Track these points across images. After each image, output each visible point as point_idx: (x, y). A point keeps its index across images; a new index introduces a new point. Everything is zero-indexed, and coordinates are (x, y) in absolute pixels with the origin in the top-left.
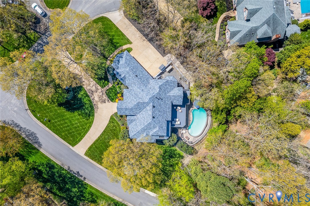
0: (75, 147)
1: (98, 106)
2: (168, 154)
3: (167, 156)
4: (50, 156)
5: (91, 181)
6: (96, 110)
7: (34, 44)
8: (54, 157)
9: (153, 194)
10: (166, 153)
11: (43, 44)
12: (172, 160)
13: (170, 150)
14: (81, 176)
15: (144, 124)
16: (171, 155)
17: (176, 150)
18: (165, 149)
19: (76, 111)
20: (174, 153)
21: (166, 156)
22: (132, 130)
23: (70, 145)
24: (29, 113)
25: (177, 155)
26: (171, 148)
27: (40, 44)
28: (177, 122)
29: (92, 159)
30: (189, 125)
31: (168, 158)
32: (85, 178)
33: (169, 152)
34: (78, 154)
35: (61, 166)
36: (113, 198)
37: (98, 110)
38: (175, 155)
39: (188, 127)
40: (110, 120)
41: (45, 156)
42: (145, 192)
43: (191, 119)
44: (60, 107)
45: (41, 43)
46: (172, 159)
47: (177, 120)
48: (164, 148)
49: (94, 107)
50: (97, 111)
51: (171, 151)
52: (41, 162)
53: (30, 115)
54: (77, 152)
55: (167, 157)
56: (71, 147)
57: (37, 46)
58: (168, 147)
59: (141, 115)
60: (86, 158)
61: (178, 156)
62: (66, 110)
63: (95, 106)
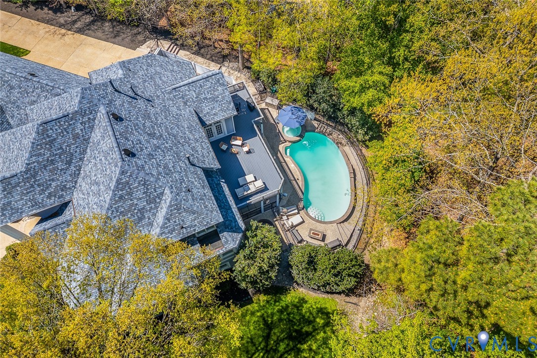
2: (282, 332)
3: (282, 340)
10: (271, 329)
12: (311, 350)
13: (281, 312)
16: (296, 331)
17: (303, 301)
18: (262, 316)
20: (304, 316)
21: (277, 342)
25: (318, 320)
26: (283, 304)
28: (251, 186)
30: (300, 193)
31: (292, 349)
33: (280, 320)
38: (309, 322)
39: (301, 200)
43: (297, 174)
46: (305, 346)
47: (249, 178)
48: (253, 314)
51: (288, 314)
55: (282, 347)
58: (268, 302)
61: (320, 321)
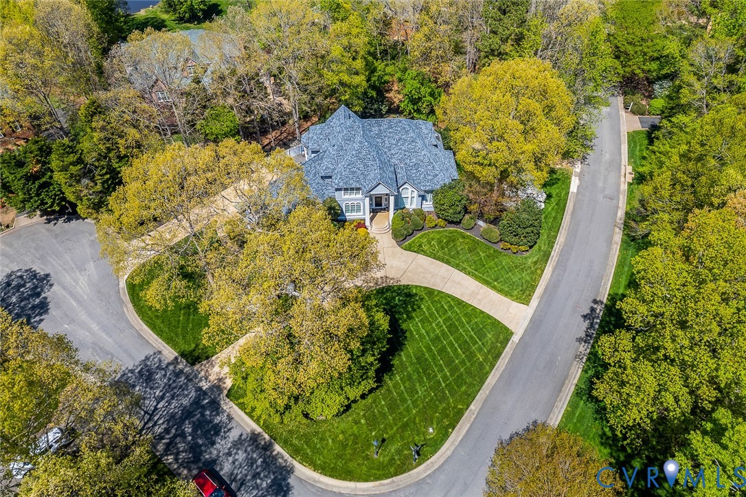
0: (511, 327)
1: (379, 277)
4: (563, 395)
5: (599, 289)
6: (392, 282)
7: (165, 467)
8: (563, 384)
9: (574, 182)
11: (171, 435)
14: (593, 310)
15: (413, 141)
19: (399, 326)
22: (431, 180)
23: (511, 342)
24: (429, 472)
27: (168, 445)
29: (534, 288)
32: (595, 302)
34: (531, 320)
35: (584, 360)
36: (620, 243)
37: (391, 277)
40: (415, 252)
41: (569, 409)
42: (575, 191)
44: (393, 366)
45: (168, 441)
49: (384, 285)
50: (392, 279)
52: (596, 419)
53: (436, 467)
54: (526, 323)
56: (515, 339)
57: (178, 454)
59: (393, 152)
60: (535, 302)
62: (402, 350)
63: (379, 283)
